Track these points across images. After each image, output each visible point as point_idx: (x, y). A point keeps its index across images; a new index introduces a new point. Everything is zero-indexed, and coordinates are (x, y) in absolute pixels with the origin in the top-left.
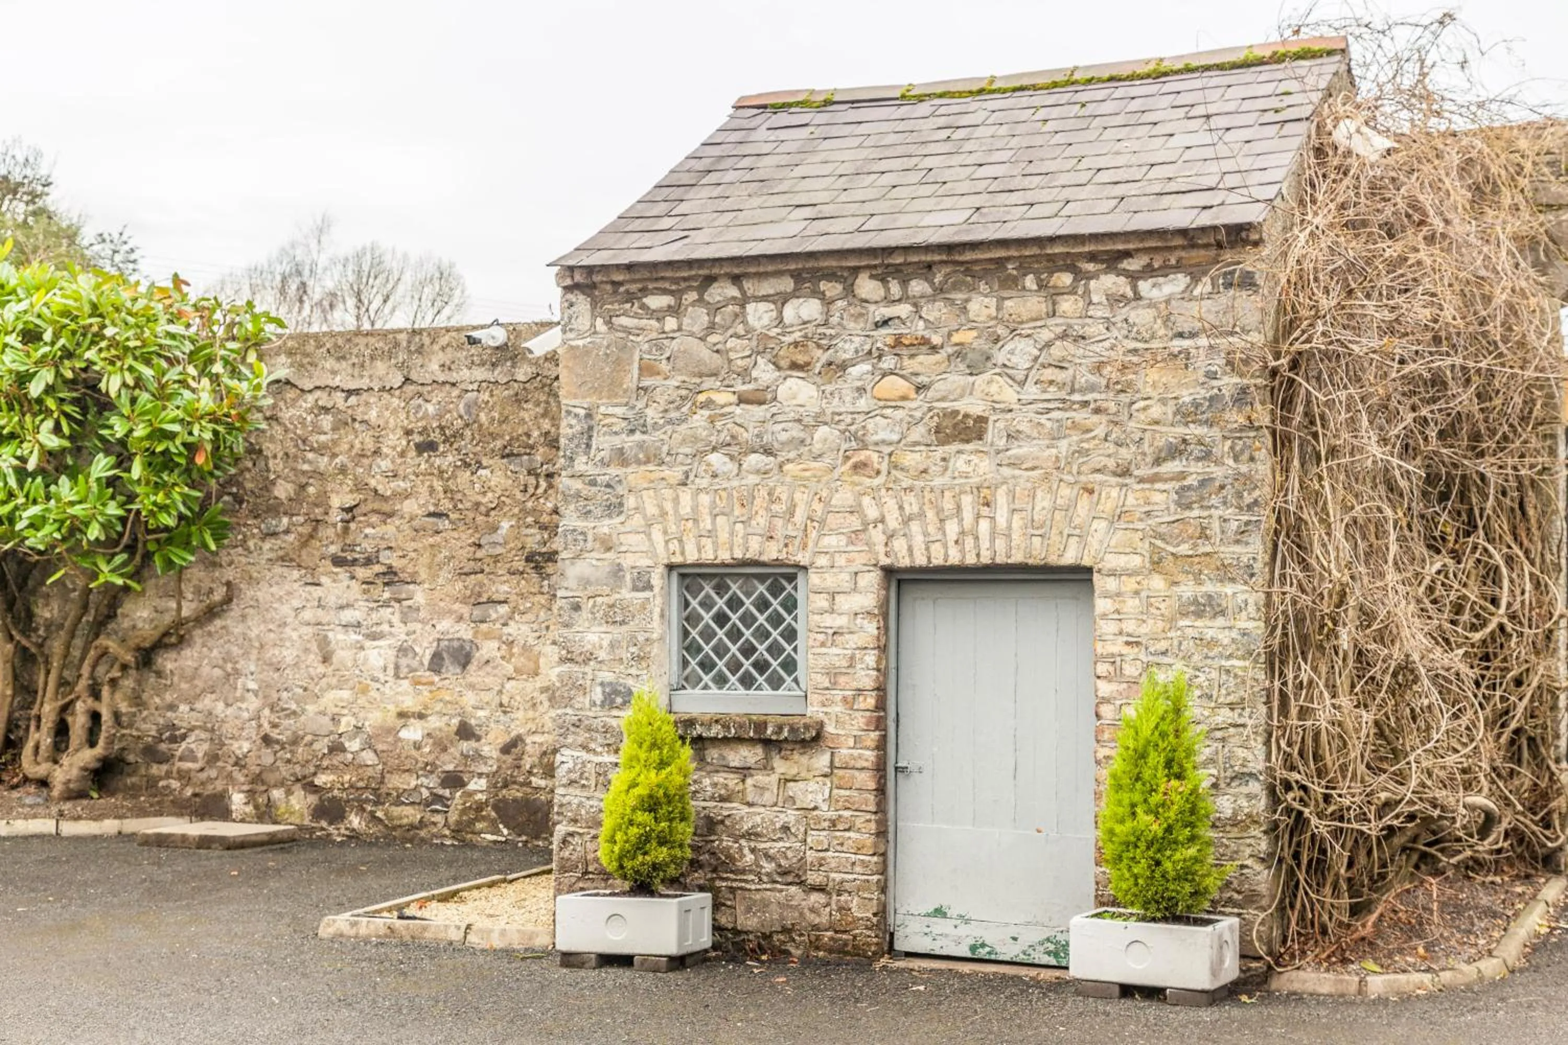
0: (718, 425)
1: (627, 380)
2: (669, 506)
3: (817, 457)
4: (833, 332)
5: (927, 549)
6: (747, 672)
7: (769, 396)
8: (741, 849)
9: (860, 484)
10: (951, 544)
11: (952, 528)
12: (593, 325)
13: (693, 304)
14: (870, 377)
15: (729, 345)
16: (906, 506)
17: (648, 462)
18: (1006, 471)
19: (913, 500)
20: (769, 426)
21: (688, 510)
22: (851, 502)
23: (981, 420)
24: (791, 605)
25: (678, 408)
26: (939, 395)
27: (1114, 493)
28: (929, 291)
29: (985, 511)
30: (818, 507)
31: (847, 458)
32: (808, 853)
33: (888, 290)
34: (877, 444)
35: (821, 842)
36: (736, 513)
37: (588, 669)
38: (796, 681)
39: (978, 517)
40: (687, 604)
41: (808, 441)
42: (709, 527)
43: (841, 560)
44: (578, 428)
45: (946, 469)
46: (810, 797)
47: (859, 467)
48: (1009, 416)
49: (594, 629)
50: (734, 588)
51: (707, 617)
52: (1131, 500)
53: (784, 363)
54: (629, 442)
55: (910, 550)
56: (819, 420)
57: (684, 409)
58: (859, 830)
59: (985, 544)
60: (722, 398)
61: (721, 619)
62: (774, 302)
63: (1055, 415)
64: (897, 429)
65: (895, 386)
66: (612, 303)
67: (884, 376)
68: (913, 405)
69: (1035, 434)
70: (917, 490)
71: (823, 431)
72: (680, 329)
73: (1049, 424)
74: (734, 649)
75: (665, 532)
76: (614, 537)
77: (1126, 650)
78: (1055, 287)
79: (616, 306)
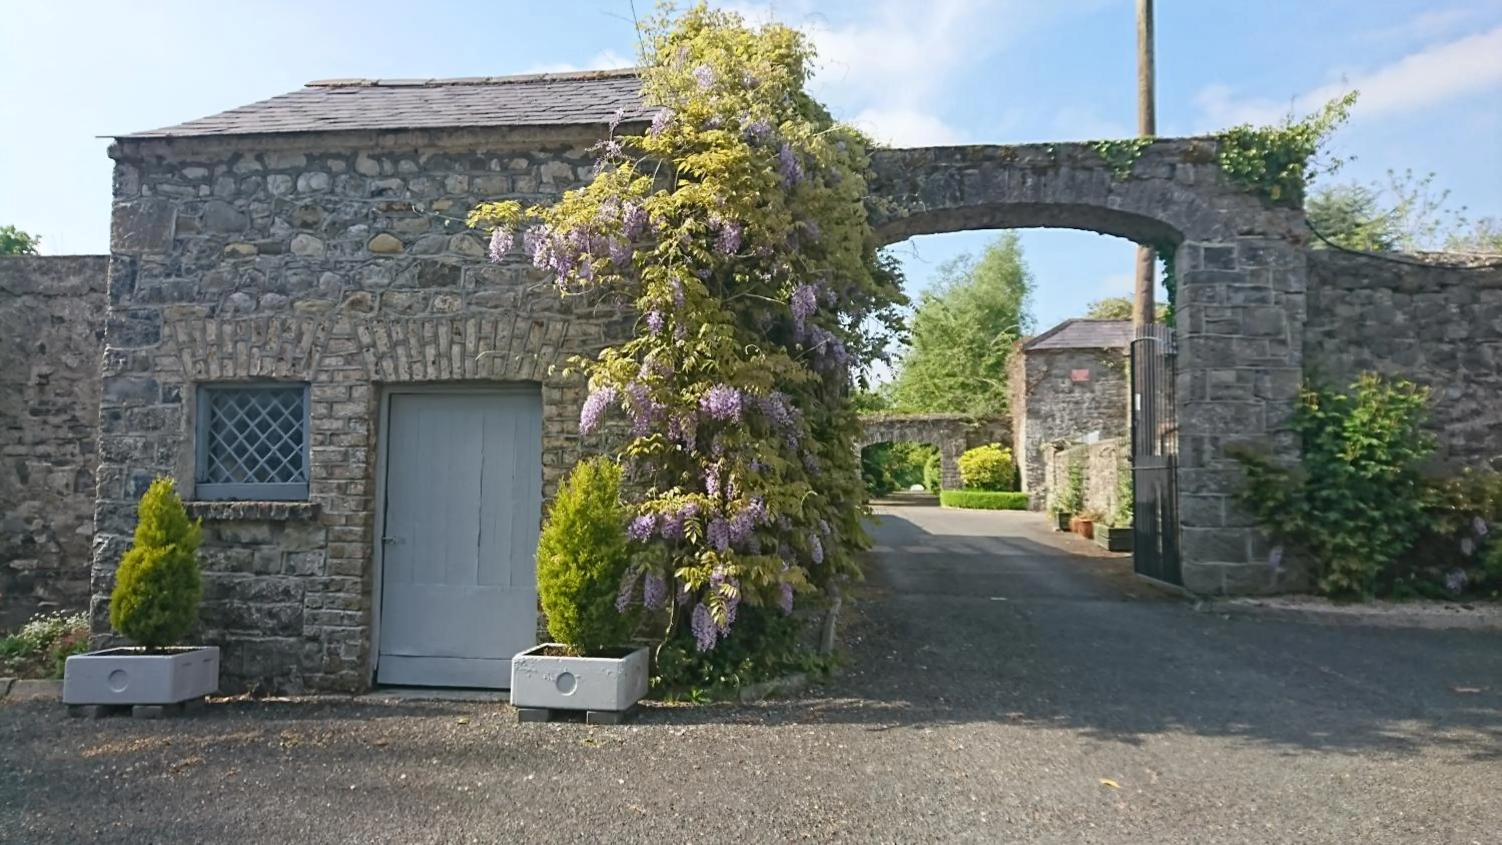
0: (241, 269)
1: (166, 233)
2: (197, 335)
3: (323, 296)
4: (337, 199)
5: (410, 368)
6: (262, 468)
7: (284, 248)
8: (249, 609)
9: (356, 317)
10: (429, 364)
11: (430, 352)
12: (140, 190)
13: (224, 174)
14: (365, 234)
15: (252, 207)
16: (394, 335)
17: (181, 299)
18: (474, 308)
19: (399, 330)
20: (283, 271)
21: (213, 337)
22: (348, 331)
23: (456, 269)
24: (298, 414)
25: (209, 257)
26: (421, 249)
27: (559, 326)
28: (414, 168)
29: (457, 338)
30: (321, 335)
31: (346, 297)
32: (305, 610)
33: (382, 167)
34: (371, 287)
35: (315, 602)
36: (254, 339)
37: (125, 466)
38: (301, 474)
39: (452, 343)
40: (214, 414)
41: (315, 283)
42: (230, 350)
43: (339, 377)
44: (124, 272)
45: (427, 306)
46: (308, 565)
47: (355, 304)
48: (477, 266)
49: (131, 434)
50: (253, 401)
51: (230, 425)
52: (571, 332)
53: (297, 222)
54: (165, 283)
55: (396, 369)
56: (324, 266)
57: (213, 258)
58: (348, 591)
59: (456, 365)
60: (244, 249)
61: (242, 426)
62: (290, 175)
63: (514, 266)
64: (387, 275)
65: (386, 241)
66: (157, 173)
67: (377, 234)
68: (401, 256)
69: (498, 280)
70: (403, 322)
71: (328, 274)
72: (212, 194)
73: (508, 274)
74: (251, 449)
75: (193, 355)
76: (151, 359)
77: (566, 444)
78: (514, 169)
79: (160, 176)
